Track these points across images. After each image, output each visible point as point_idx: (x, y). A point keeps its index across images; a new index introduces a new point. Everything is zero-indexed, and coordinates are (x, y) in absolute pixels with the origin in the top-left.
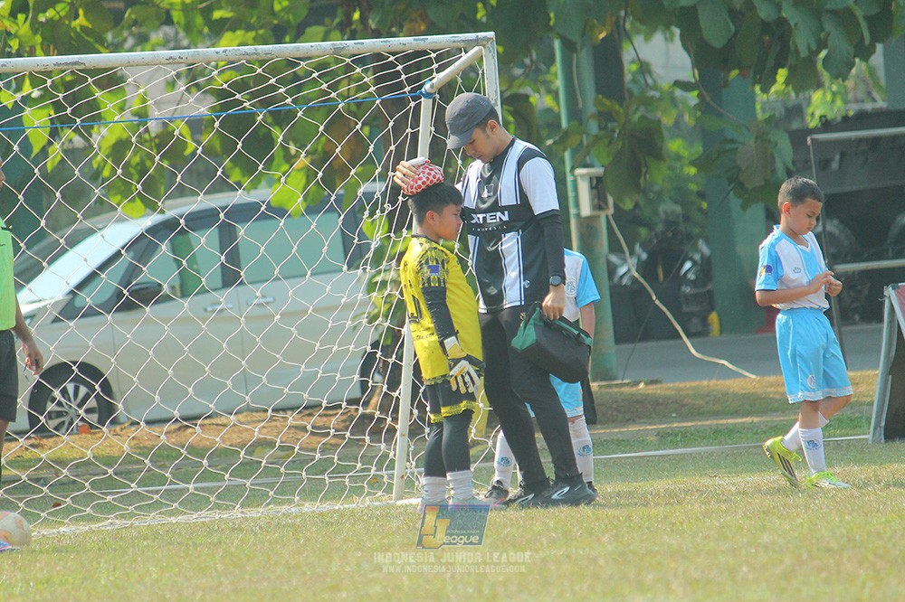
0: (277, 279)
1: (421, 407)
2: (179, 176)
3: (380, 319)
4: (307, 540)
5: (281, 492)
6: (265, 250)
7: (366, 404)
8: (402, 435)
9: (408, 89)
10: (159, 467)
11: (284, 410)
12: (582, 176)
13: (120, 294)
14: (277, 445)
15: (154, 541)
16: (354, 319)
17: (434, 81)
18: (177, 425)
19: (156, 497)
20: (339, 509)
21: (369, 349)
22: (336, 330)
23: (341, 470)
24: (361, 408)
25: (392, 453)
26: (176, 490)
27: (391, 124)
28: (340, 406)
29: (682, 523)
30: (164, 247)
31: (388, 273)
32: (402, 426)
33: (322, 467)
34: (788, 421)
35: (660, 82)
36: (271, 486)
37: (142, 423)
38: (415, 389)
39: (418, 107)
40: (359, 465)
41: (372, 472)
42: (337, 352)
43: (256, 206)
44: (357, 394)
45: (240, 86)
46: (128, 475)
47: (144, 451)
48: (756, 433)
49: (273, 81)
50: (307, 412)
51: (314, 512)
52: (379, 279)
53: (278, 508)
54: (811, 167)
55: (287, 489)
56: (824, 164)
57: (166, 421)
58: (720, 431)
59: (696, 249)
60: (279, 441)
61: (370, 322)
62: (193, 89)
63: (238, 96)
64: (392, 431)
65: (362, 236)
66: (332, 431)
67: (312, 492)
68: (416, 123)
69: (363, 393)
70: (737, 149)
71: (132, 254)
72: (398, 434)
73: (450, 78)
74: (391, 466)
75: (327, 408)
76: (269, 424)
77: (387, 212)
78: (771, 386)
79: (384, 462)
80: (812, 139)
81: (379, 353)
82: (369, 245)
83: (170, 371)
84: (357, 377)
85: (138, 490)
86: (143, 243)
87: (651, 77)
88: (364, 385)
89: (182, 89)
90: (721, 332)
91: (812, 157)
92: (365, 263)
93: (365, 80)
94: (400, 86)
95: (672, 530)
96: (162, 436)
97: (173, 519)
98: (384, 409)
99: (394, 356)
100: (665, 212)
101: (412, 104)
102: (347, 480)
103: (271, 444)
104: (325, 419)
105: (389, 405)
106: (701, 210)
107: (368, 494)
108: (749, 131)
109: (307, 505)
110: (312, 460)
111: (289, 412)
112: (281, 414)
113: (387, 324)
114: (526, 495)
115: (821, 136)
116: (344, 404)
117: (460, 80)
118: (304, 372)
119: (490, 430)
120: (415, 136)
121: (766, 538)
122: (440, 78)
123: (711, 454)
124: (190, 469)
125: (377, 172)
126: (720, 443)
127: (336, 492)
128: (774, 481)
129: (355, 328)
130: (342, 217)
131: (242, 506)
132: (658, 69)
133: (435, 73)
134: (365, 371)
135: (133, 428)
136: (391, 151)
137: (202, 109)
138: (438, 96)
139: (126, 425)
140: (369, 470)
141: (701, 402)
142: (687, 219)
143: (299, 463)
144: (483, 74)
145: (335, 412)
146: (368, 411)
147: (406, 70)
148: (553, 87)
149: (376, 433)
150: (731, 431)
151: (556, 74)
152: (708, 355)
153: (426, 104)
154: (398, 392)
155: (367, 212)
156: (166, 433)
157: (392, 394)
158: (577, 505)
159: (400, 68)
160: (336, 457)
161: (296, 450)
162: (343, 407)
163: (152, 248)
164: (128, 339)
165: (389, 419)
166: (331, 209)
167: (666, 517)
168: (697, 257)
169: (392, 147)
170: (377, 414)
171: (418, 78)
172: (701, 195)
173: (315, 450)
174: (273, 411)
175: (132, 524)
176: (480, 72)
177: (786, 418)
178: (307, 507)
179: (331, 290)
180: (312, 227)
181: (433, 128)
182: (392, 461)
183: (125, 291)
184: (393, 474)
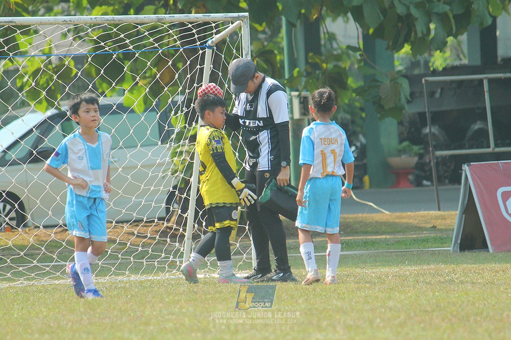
0: (121, 148)
1: (200, 224)
2: (67, 88)
3: (178, 173)
4: (132, 296)
5: (118, 268)
6: (115, 132)
7: (168, 221)
8: (188, 239)
9: (198, 43)
10: (50, 252)
11: (122, 222)
12: (295, 96)
13: (32, 153)
14: (117, 242)
15: (45, 293)
16: (164, 172)
17: (213, 39)
18: (61, 229)
19: (47, 269)
20: (151, 279)
21: (171, 189)
22: (153, 178)
23: (153, 257)
24: (165, 223)
25: (182, 249)
26: (59, 265)
27: (189, 62)
28: (153, 221)
29: (344, 294)
30: (58, 128)
31: (184, 147)
32: (188, 234)
33: (142, 255)
34: (406, 238)
35: (341, 45)
36: (113, 265)
37: (41, 227)
38: (197, 213)
39: (204, 53)
40: (164, 254)
41: (171, 259)
42: (153, 190)
43: (110, 106)
44: (164, 215)
45: (103, 38)
46: (32, 256)
47: (42, 243)
48: (388, 245)
49: (122, 36)
50: (135, 224)
51: (137, 280)
52: (179, 150)
53: (117, 278)
54: (424, 96)
55: (122, 267)
56: (432, 94)
57: (54, 226)
58: (367, 242)
59: (358, 140)
60: (118, 239)
61: (172, 174)
62: (77, 39)
63: (102, 44)
64: (182, 236)
65: (170, 125)
66: (149, 235)
67: (136, 269)
68: (202, 63)
69: (167, 214)
70: (380, 86)
71: (39, 131)
72: (186, 238)
73: (222, 38)
74: (181, 256)
75: (146, 222)
76: (114, 230)
77: (184, 112)
78: (397, 218)
79: (178, 254)
80: (425, 80)
81: (177, 192)
82: (174, 130)
83: (58, 198)
84: (164, 205)
85: (38, 264)
86: (46, 125)
87: (336, 42)
88: (168, 210)
89: (70, 38)
90: (370, 187)
91: (425, 90)
92: (171, 141)
93: (174, 37)
94: (194, 41)
95: (338, 297)
96: (52, 235)
97: (57, 282)
98: (178, 223)
99: (185, 194)
100: (342, 118)
101: (201, 52)
102: (156, 263)
103: (114, 241)
104: (145, 228)
105: (182, 222)
106: (361, 118)
107: (168, 271)
108: (387, 77)
109: (133, 276)
110: (137, 251)
111: (125, 224)
112: (121, 225)
113: (182, 175)
114: (257, 275)
115: (430, 79)
116: (156, 220)
117: (228, 39)
118: (134, 201)
119: (238, 238)
120: (202, 70)
121: (391, 303)
122: (216, 38)
123: (362, 255)
124: (67, 254)
125: (180, 89)
126: (367, 250)
127: (150, 270)
128: (396, 272)
129: (164, 177)
130: (159, 114)
131: (96, 276)
132: (340, 38)
133: (214, 35)
134: (169, 202)
135: (36, 230)
136: (188, 78)
137: (81, 51)
138: (215, 48)
139: (32, 228)
140: (169, 258)
141: (358, 226)
142: (353, 122)
143: (130, 252)
144: (241, 36)
145: (151, 224)
146: (169, 225)
147: (198, 33)
148: (281, 46)
149: (173, 237)
150: (374, 243)
151: (282, 38)
152: (362, 200)
153: (208, 52)
154: (187, 214)
155: (173, 112)
156: (55, 233)
157: (184, 215)
158: (286, 281)
159: (194, 31)
160: (150, 250)
161: (128, 245)
162: (156, 222)
163: (51, 128)
164: (35, 179)
165: (181, 230)
166: (153, 110)
167: (335, 290)
168: (358, 144)
169: (189, 76)
170: (175, 226)
171: (205, 37)
172: (362, 109)
173: (139, 246)
174: (116, 223)
175: (33, 284)
176: (240, 35)
177: (405, 237)
178: (133, 277)
179: (151, 155)
180: (142, 119)
181: (212, 66)
182: (182, 253)
183: (34, 152)
184: (182, 261)
